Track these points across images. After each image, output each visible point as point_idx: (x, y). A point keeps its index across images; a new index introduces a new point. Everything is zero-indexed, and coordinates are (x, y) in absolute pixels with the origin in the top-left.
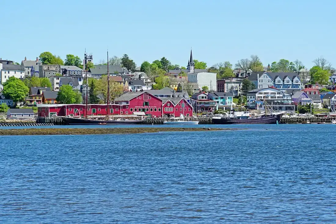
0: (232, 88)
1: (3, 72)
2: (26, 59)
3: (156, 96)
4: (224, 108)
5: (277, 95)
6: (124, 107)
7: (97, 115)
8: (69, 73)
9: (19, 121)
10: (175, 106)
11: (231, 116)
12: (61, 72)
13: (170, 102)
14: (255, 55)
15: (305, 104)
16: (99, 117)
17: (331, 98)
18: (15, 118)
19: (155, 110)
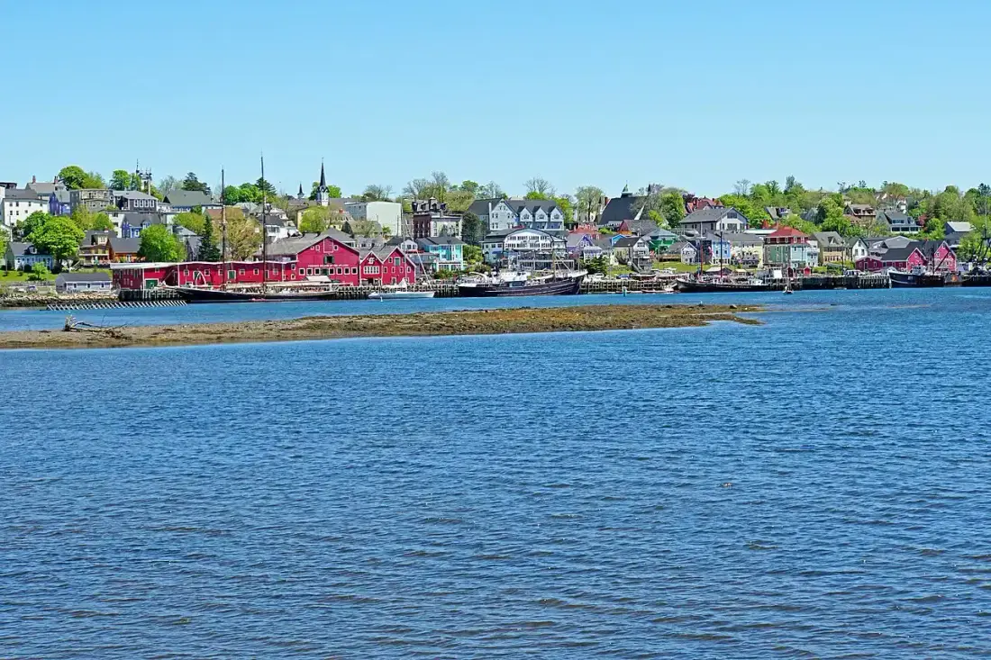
0: (444, 228)
1: (7, 204)
2: (34, 180)
3: (350, 244)
4: (450, 265)
5: (541, 242)
6: (288, 266)
7: (237, 283)
8: (132, 204)
9: (86, 296)
10: (383, 263)
11: (495, 281)
12: (114, 201)
13: (373, 256)
14: (439, 171)
15: (591, 258)
16: (248, 286)
17: (632, 246)
18: (75, 291)
19: (347, 271)
